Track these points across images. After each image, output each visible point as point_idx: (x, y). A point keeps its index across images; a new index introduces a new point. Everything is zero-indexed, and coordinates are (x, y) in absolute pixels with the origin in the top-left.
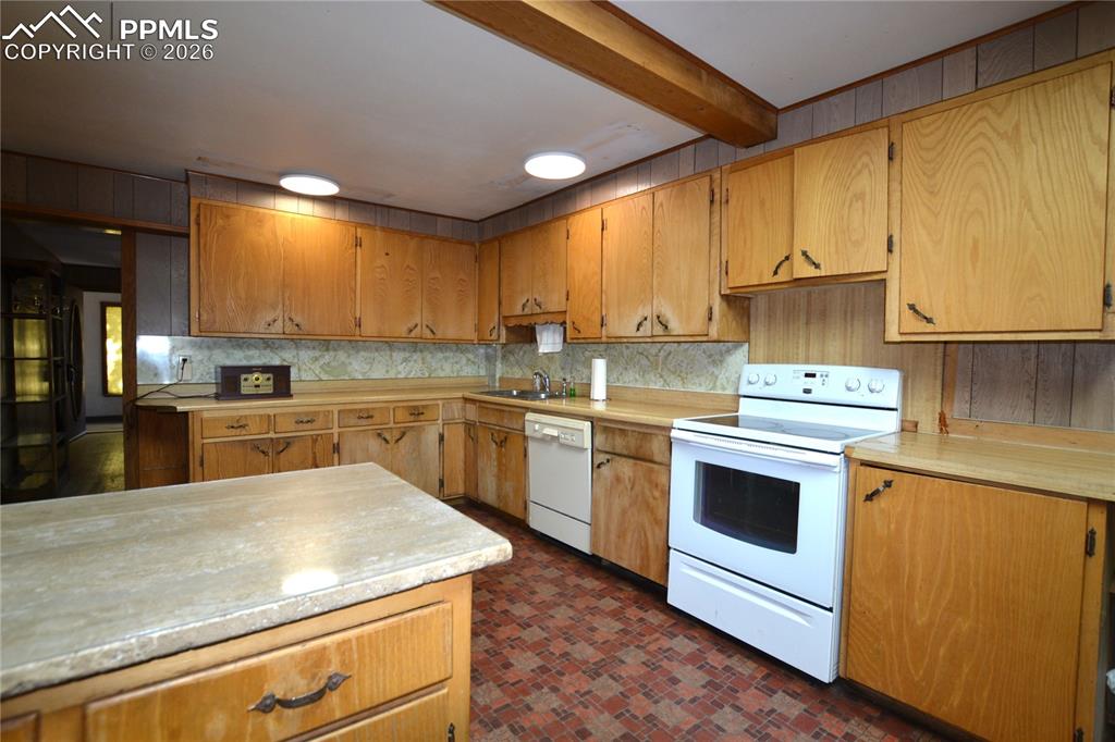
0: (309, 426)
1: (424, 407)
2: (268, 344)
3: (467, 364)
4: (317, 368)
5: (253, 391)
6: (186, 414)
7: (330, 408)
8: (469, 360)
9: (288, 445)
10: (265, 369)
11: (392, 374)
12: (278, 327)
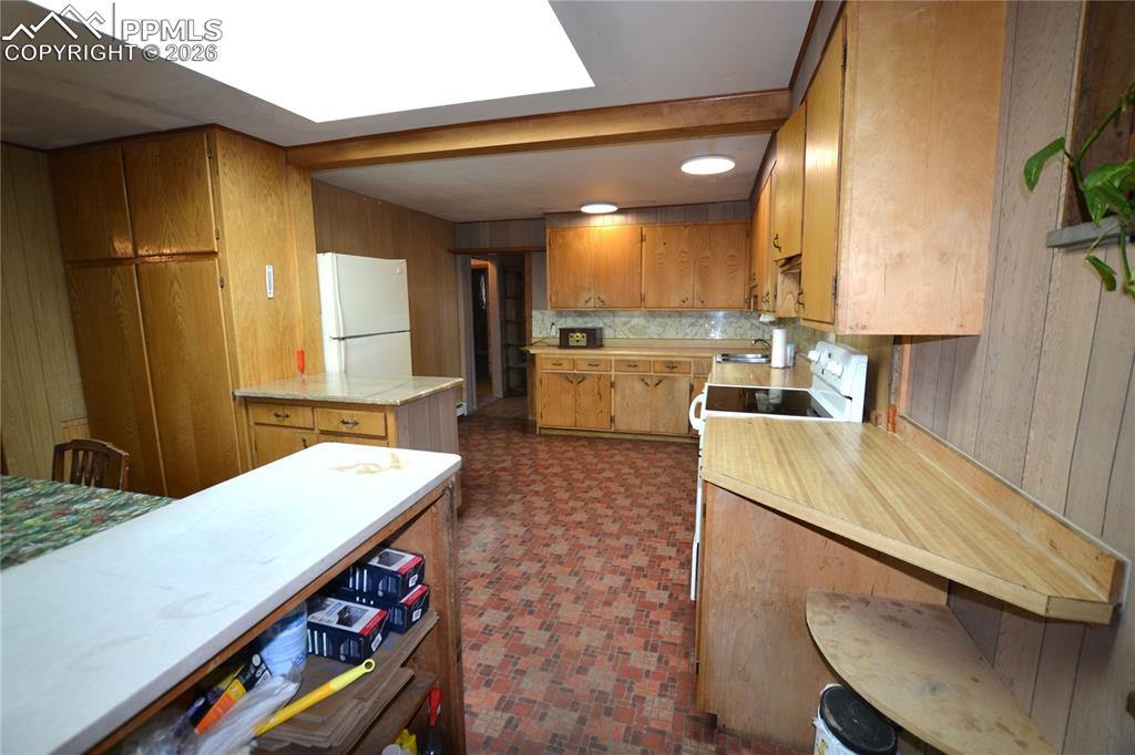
0: (594, 368)
1: (677, 362)
2: (581, 314)
3: (751, 329)
4: (625, 329)
5: (575, 344)
6: (534, 355)
7: (610, 358)
8: (753, 325)
9: (584, 378)
10: (582, 330)
11: (681, 336)
12: (592, 303)
